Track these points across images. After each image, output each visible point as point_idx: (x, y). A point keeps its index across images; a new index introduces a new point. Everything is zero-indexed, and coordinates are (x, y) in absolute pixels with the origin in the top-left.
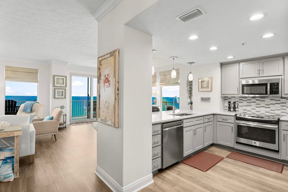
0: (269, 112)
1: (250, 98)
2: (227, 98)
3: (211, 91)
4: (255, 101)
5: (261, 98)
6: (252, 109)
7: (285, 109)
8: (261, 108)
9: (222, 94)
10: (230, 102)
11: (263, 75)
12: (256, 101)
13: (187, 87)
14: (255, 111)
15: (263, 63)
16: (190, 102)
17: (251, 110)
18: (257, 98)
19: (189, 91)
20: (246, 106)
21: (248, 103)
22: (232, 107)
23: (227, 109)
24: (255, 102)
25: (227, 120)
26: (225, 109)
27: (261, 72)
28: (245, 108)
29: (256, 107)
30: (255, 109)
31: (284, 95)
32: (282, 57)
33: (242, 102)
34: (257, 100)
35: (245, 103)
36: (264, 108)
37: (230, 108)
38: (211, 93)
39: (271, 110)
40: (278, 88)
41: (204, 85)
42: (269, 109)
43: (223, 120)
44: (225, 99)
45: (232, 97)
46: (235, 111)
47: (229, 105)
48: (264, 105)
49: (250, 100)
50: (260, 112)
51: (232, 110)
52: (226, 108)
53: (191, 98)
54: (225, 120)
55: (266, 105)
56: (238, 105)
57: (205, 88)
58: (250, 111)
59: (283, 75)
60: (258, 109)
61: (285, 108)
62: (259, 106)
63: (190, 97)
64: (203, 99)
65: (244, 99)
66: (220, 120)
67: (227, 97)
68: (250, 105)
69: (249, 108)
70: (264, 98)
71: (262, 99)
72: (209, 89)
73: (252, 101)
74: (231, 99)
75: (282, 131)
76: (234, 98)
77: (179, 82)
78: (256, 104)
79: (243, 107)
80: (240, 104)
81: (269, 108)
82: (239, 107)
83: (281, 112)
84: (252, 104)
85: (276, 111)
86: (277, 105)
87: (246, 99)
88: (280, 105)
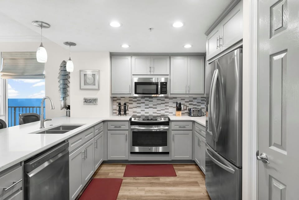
0: (156, 113)
1: (140, 99)
2: (116, 99)
3: (98, 89)
4: (144, 101)
5: (149, 98)
6: (142, 111)
7: (168, 109)
8: (150, 109)
9: (112, 94)
10: (120, 104)
11: (154, 73)
12: (146, 102)
13: (59, 82)
14: (144, 112)
15: (154, 59)
16: (64, 106)
17: (140, 111)
18: (146, 99)
19: (62, 89)
20: (136, 107)
21: (138, 103)
22: (122, 110)
23: (116, 113)
24: (144, 103)
25: (120, 127)
26: (114, 113)
27: (152, 70)
28: (135, 109)
29: (146, 108)
30: (144, 111)
31: (170, 95)
32: (169, 57)
33: (132, 104)
34: (146, 100)
35: (135, 104)
36: (152, 109)
37: (120, 111)
38: (99, 92)
39: (158, 110)
40: (166, 88)
41: (88, 81)
42: (156, 110)
43: (116, 127)
44: (114, 100)
45: (121, 97)
46: (126, 114)
47: (120, 107)
48: (151, 106)
49: (140, 100)
50: (148, 113)
51: (122, 113)
52: (114, 111)
53: (66, 100)
54: (118, 127)
55: (154, 105)
56: (128, 107)
58: (140, 113)
59: (169, 75)
60: (147, 110)
61: (168, 107)
62: (148, 107)
63: (64, 98)
64: (87, 101)
65: (134, 100)
66: (112, 128)
67: (116, 97)
68: (140, 107)
69: (138, 110)
70: (152, 98)
71: (150, 100)
72: (96, 87)
73: (142, 101)
74: (120, 100)
75: (172, 131)
76: (124, 99)
77: (44, 73)
78: (146, 105)
79: (134, 109)
80: (130, 106)
81: (156, 108)
82: (128, 109)
83: (166, 112)
84: (142, 104)
85: (162, 111)
86: (162, 105)
87: (136, 100)
88: (164, 105)
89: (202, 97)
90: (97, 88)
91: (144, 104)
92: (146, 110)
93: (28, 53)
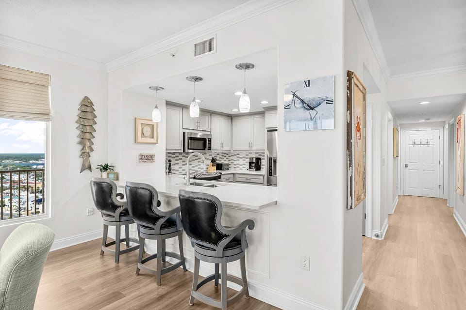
4: (181, 157)
7: (200, 165)
9: (167, 149)
21: (176, 160)
24: (181, 159)
38: (157, 147)
40: (211, 144)
41: (145, 133)
46: (171, 173)
48: (187, 162)
57: (146, 137)
62: (184, 163)
64: (142, 158)
65: (173, 156)
68: (177, 164)
84: (180, 161)
85: (196, 167)
86: (196, 161)
87: (174, 156)
88: (197, 161)
89: (222, 153)
90: (156, 142)
91: (181, 161)
92: (183, 167)
93: (12, 70)
